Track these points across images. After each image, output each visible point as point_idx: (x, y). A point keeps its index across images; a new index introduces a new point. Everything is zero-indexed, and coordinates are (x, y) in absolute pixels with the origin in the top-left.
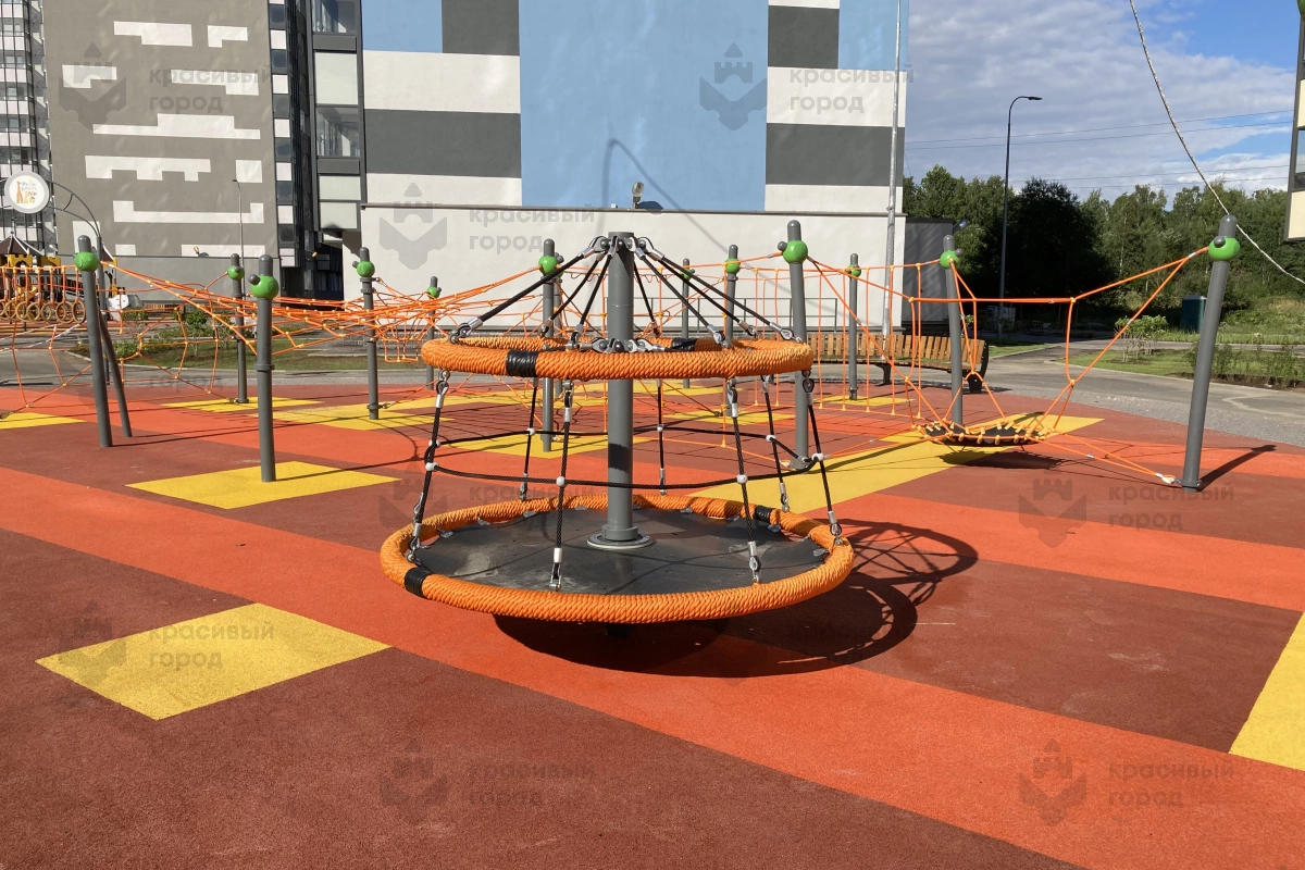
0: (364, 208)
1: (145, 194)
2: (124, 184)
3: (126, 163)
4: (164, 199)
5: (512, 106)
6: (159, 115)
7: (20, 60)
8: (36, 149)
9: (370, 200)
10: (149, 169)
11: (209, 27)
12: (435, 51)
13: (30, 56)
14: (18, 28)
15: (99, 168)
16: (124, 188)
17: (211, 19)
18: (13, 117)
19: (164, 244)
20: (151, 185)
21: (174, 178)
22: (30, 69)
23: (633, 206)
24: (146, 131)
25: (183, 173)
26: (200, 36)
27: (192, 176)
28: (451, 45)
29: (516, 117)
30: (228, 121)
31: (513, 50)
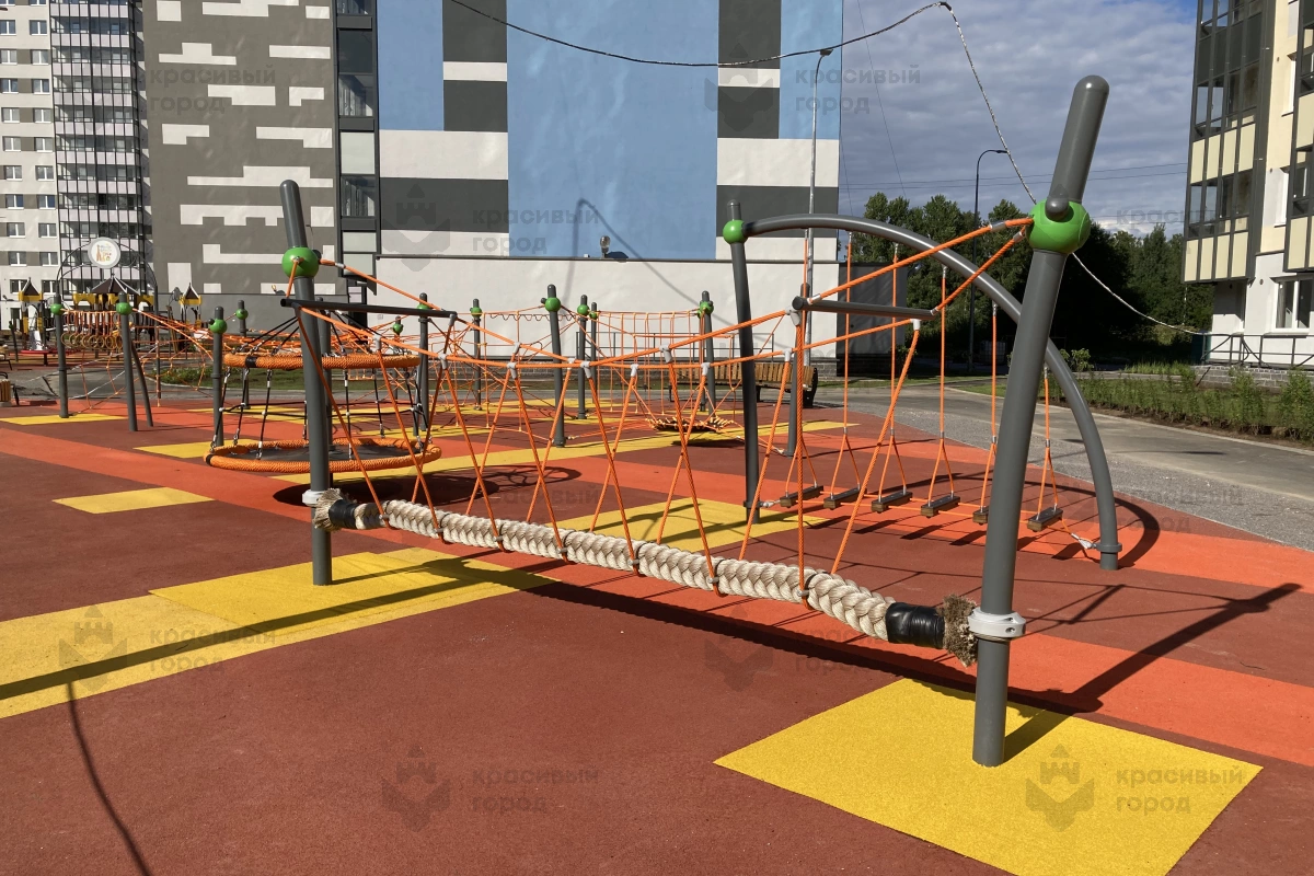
0: (379, 258)
1: (232, 239)
2: (213, 230)
3: (215, 211)
4: (248, 242)
5: (501, 173)
6: (245, 168)
7: (128, 115)
8: (141, 196)
9: (385, 251)
10: (235, 215)
11: (291, 89)
12: (440, 130)
13: (137, 112)
14: (127, 86)
15: (192, 215)
16: (214, 233)
17: (293, 81)
18: (121, 167)
19: (247, 283)
20: (236, 230)
21: (256, 224)
22: (137, 124)
23: (601, 255)
24: (234, 182)
25: (264, 219)
26: (282, 96)
27: (272, 221)
28: (451, 125)
29: (505, 183)
30: (306, 171)
31: (502, 127)
